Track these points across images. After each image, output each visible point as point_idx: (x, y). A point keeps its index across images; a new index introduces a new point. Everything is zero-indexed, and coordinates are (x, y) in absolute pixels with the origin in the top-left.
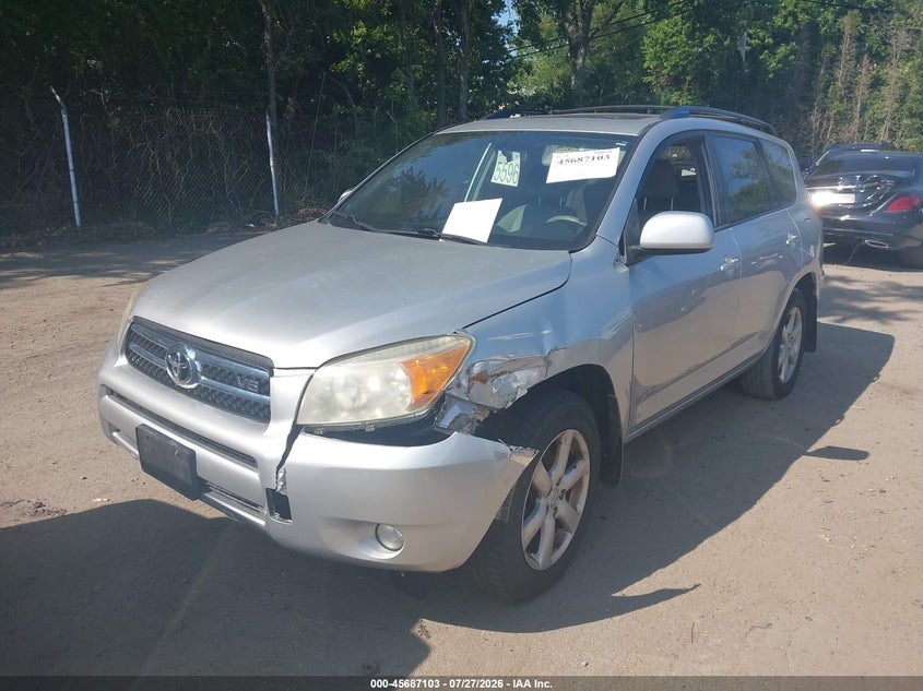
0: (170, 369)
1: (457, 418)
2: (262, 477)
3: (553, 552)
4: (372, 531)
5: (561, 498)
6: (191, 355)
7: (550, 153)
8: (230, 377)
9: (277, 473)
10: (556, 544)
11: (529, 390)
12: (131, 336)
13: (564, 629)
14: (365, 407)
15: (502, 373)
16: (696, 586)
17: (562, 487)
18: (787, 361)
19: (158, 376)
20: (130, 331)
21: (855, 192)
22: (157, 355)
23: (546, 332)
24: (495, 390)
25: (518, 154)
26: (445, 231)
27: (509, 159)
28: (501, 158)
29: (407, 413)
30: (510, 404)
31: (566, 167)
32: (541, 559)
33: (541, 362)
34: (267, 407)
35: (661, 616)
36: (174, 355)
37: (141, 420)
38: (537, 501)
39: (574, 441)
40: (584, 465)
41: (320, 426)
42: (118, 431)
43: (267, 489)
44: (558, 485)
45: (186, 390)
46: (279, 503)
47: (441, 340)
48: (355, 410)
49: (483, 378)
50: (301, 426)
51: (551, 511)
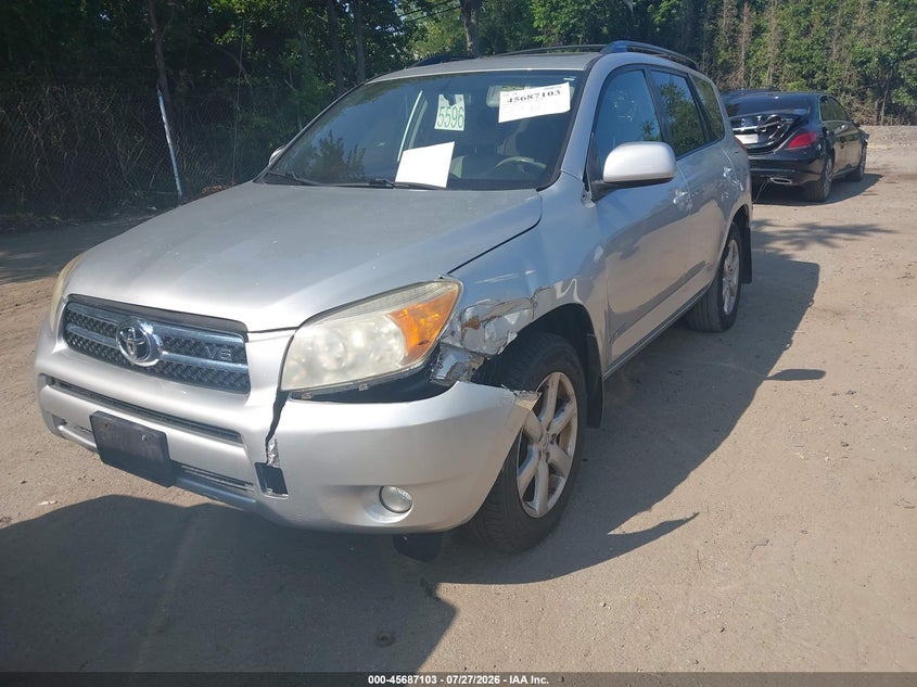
0: (125, 348)
1: (453, 367)
2: (249, 452)
3: (549, 498)
4: (375, 496)
5: (552, 443)
6: (148, 329)
7: (496, 93)
8: (198, 348)
9: (267, 445)
10: (551, 490)
11: (518, 334)
12: (68, 317)
13: (574, 574)
14: (353, 366)
15: (493, 317)
16: (696, 515)
17: (551, 432)
18: (728, 294)
19: (110, 358)
20: (67, 312)
21: (759, 133)
22: (106, 335)
23: (528, 273)
24: (487, 337)
25: (462, 96)
26: (397, 180)
27: (452, 102)
28: (442, 101)
29: (400, 367)
30: (502, 350)
31: (515, 106)
32: (539, 505)
33: (529, 304)
34: (245, 376)
35: (665, 548)
36: (126, 331)
37: (94, 407)
38: (529, 447)
39: (561, 384)
40: (571, 408)
41: (307, 391)
42: (64, 423)
43: (257, 464)
44: (548, 429)
45: (145, 368)
46: (271, 477)
47: (427, 286)
48: (342, 371)
49: (474, 324)
50: (287, 393)
51: (544, 456)
